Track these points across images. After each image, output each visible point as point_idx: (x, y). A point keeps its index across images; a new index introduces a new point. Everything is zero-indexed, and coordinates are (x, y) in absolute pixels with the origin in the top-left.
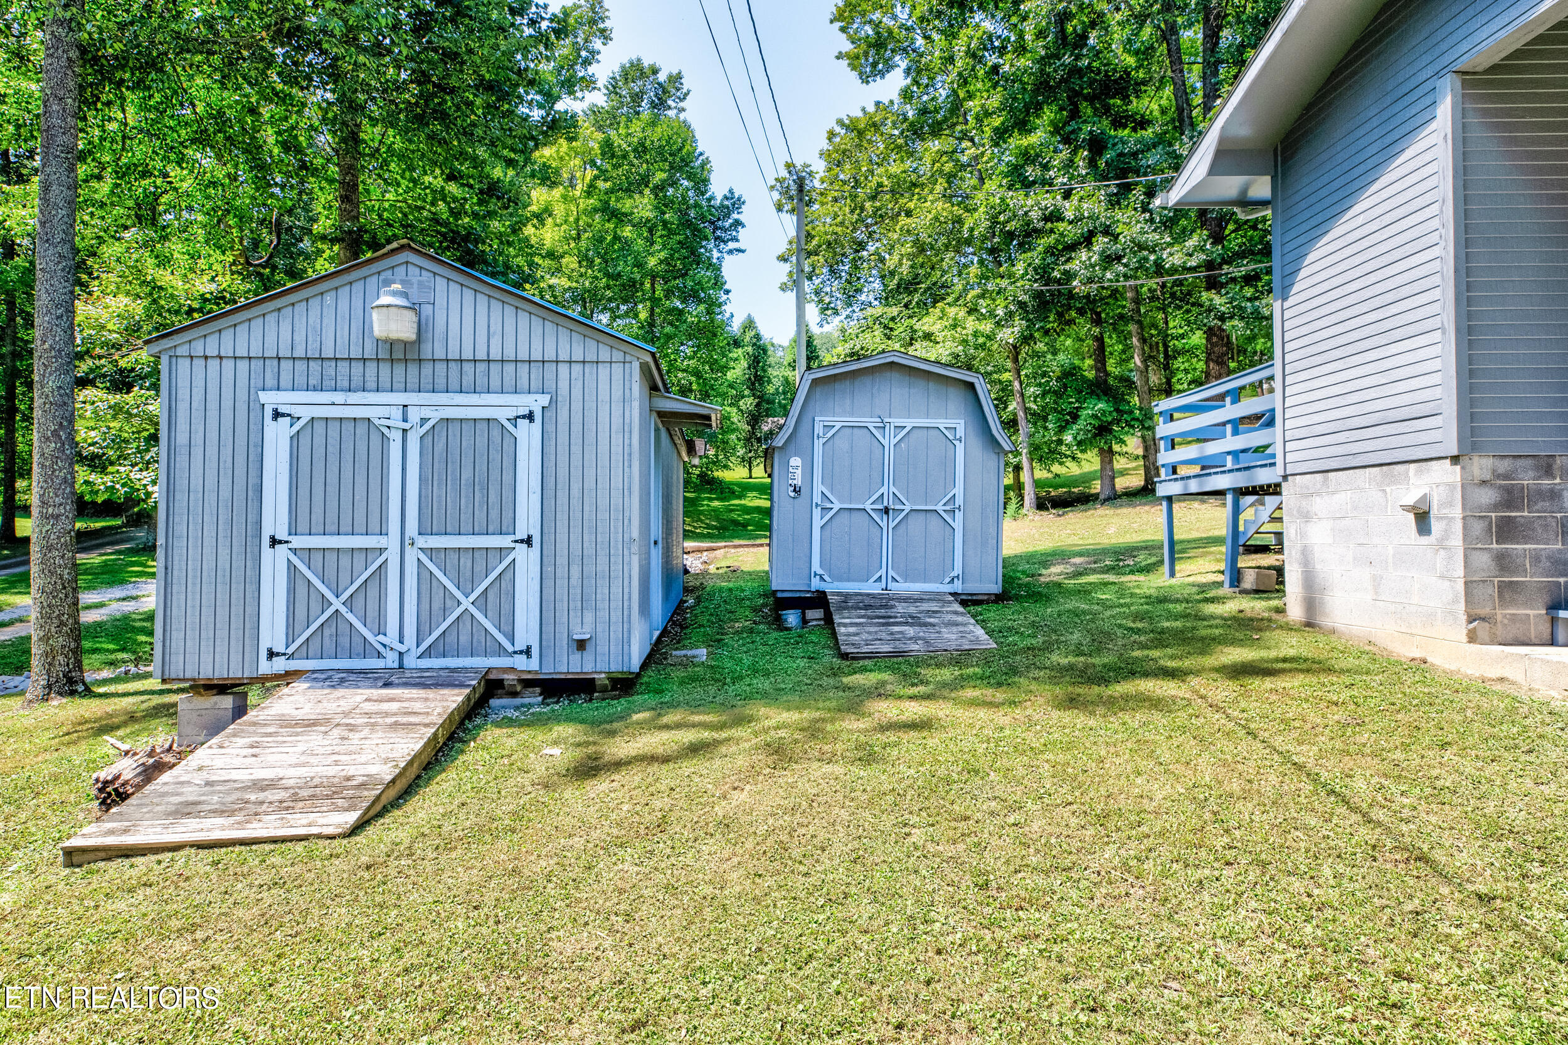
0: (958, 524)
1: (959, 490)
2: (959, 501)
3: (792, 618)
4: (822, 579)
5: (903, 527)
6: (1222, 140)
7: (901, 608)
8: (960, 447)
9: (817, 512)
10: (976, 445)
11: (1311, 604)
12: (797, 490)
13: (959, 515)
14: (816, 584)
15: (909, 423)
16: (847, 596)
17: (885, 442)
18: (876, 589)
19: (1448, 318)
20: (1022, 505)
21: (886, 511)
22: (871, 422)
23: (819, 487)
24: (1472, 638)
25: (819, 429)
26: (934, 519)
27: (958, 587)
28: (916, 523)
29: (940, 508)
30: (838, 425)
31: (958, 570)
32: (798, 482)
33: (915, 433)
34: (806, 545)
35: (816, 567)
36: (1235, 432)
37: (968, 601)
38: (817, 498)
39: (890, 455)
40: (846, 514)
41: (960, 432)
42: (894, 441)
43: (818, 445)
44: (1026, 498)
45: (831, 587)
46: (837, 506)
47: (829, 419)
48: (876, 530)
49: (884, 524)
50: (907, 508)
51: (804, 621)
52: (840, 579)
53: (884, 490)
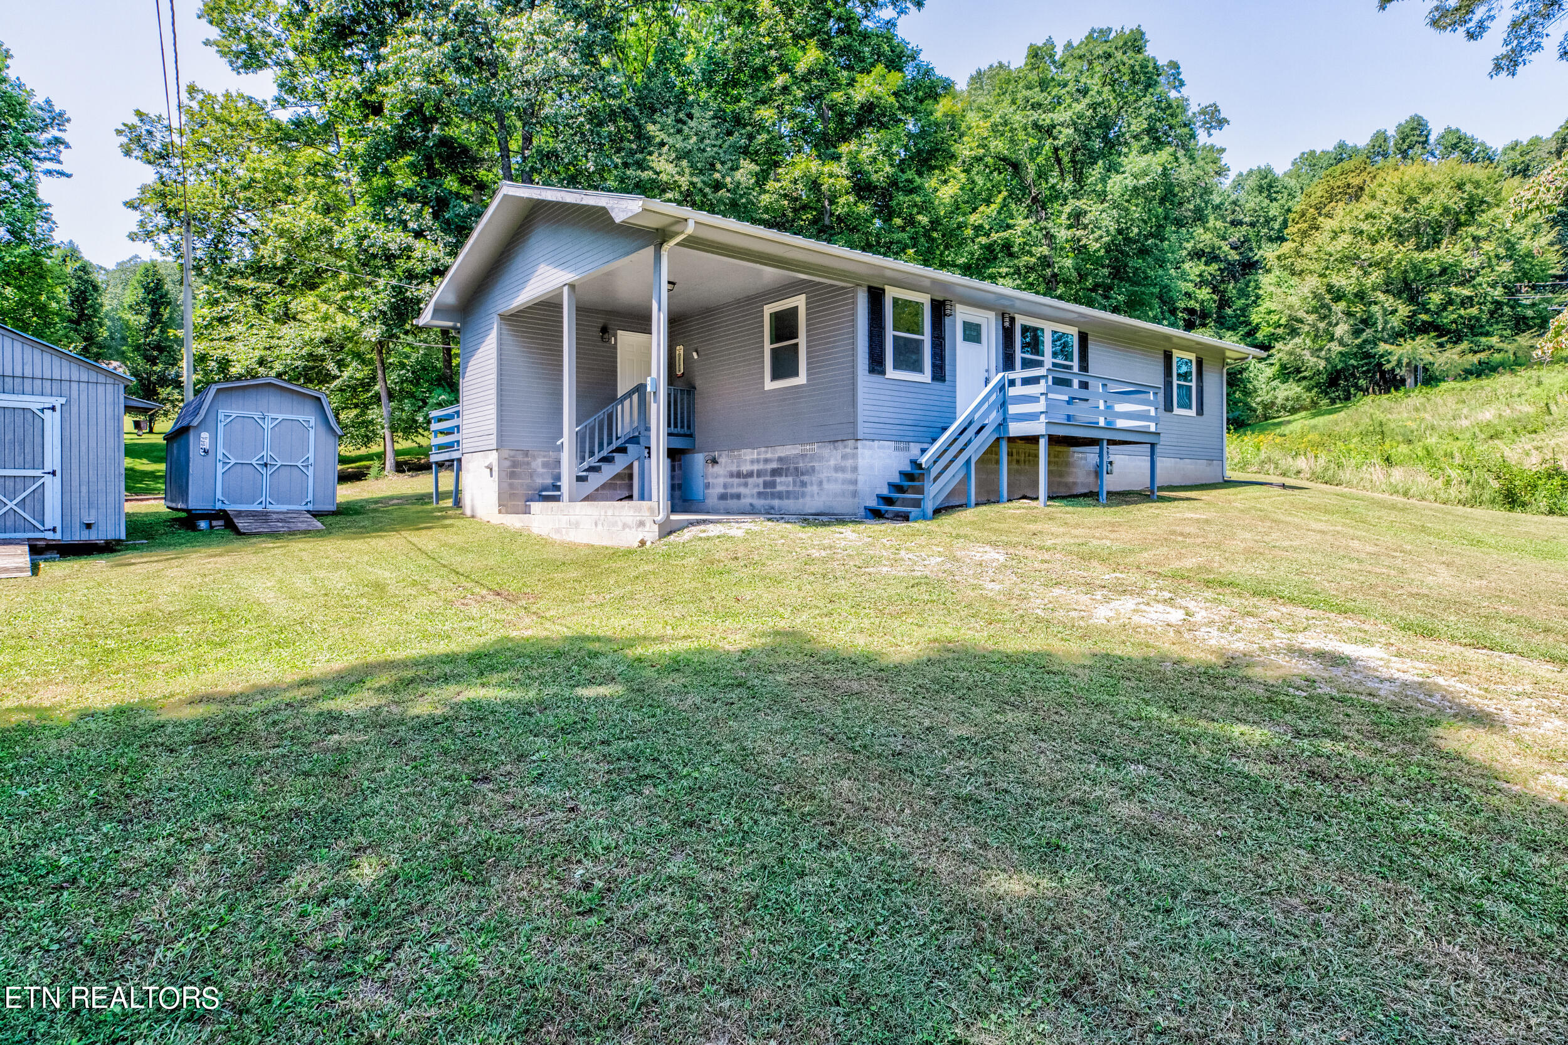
0: (310, 472)
1: (311, 455)
2: (311, 461)
3: (203, 524)
4: (223, 502)
5: (276, 474)
6: (436, 303)
7: (274, 516)
8: (312, 432)
9: (220, 465)
10: (322, 430)
11: (473, 510)
12: (206, 452)
13: (311, 469)
14: (219, 506)
15: (280, 417)
16: (240, 512)
17: (265, 427)
18: (260, 508)
19: (495, 401)
20: (384, 468)
21: (266, 465)
22: (256, 415)
23: (221, 450)
24: (500, 512)
25: (221, 417)
26: (295, 470)
27: (310, 507)
28: (284, 472)
29: (299, 464)
30: (234, 416)
31: (310, 498)
32: (207, 447)
33: (284, 423)
34: (212, 481)
35: (219, 495)
36: (436, 436)
37: (316, 514)
38: (220, 456)
39: (268, 435)
40: (239, 467)
41: (312, 423)
42: (271, 426)
43: (221, 426)
44: (387, 463)
45: (230, 508)
46: (233, 461)
47: (228, 412)
48: (258, 476)
49: (264, 472)
50: (279, 464)
51: (211, 527)
52: (234, 503)
53: (264, 453)
